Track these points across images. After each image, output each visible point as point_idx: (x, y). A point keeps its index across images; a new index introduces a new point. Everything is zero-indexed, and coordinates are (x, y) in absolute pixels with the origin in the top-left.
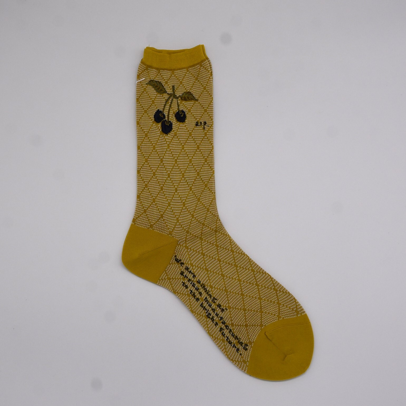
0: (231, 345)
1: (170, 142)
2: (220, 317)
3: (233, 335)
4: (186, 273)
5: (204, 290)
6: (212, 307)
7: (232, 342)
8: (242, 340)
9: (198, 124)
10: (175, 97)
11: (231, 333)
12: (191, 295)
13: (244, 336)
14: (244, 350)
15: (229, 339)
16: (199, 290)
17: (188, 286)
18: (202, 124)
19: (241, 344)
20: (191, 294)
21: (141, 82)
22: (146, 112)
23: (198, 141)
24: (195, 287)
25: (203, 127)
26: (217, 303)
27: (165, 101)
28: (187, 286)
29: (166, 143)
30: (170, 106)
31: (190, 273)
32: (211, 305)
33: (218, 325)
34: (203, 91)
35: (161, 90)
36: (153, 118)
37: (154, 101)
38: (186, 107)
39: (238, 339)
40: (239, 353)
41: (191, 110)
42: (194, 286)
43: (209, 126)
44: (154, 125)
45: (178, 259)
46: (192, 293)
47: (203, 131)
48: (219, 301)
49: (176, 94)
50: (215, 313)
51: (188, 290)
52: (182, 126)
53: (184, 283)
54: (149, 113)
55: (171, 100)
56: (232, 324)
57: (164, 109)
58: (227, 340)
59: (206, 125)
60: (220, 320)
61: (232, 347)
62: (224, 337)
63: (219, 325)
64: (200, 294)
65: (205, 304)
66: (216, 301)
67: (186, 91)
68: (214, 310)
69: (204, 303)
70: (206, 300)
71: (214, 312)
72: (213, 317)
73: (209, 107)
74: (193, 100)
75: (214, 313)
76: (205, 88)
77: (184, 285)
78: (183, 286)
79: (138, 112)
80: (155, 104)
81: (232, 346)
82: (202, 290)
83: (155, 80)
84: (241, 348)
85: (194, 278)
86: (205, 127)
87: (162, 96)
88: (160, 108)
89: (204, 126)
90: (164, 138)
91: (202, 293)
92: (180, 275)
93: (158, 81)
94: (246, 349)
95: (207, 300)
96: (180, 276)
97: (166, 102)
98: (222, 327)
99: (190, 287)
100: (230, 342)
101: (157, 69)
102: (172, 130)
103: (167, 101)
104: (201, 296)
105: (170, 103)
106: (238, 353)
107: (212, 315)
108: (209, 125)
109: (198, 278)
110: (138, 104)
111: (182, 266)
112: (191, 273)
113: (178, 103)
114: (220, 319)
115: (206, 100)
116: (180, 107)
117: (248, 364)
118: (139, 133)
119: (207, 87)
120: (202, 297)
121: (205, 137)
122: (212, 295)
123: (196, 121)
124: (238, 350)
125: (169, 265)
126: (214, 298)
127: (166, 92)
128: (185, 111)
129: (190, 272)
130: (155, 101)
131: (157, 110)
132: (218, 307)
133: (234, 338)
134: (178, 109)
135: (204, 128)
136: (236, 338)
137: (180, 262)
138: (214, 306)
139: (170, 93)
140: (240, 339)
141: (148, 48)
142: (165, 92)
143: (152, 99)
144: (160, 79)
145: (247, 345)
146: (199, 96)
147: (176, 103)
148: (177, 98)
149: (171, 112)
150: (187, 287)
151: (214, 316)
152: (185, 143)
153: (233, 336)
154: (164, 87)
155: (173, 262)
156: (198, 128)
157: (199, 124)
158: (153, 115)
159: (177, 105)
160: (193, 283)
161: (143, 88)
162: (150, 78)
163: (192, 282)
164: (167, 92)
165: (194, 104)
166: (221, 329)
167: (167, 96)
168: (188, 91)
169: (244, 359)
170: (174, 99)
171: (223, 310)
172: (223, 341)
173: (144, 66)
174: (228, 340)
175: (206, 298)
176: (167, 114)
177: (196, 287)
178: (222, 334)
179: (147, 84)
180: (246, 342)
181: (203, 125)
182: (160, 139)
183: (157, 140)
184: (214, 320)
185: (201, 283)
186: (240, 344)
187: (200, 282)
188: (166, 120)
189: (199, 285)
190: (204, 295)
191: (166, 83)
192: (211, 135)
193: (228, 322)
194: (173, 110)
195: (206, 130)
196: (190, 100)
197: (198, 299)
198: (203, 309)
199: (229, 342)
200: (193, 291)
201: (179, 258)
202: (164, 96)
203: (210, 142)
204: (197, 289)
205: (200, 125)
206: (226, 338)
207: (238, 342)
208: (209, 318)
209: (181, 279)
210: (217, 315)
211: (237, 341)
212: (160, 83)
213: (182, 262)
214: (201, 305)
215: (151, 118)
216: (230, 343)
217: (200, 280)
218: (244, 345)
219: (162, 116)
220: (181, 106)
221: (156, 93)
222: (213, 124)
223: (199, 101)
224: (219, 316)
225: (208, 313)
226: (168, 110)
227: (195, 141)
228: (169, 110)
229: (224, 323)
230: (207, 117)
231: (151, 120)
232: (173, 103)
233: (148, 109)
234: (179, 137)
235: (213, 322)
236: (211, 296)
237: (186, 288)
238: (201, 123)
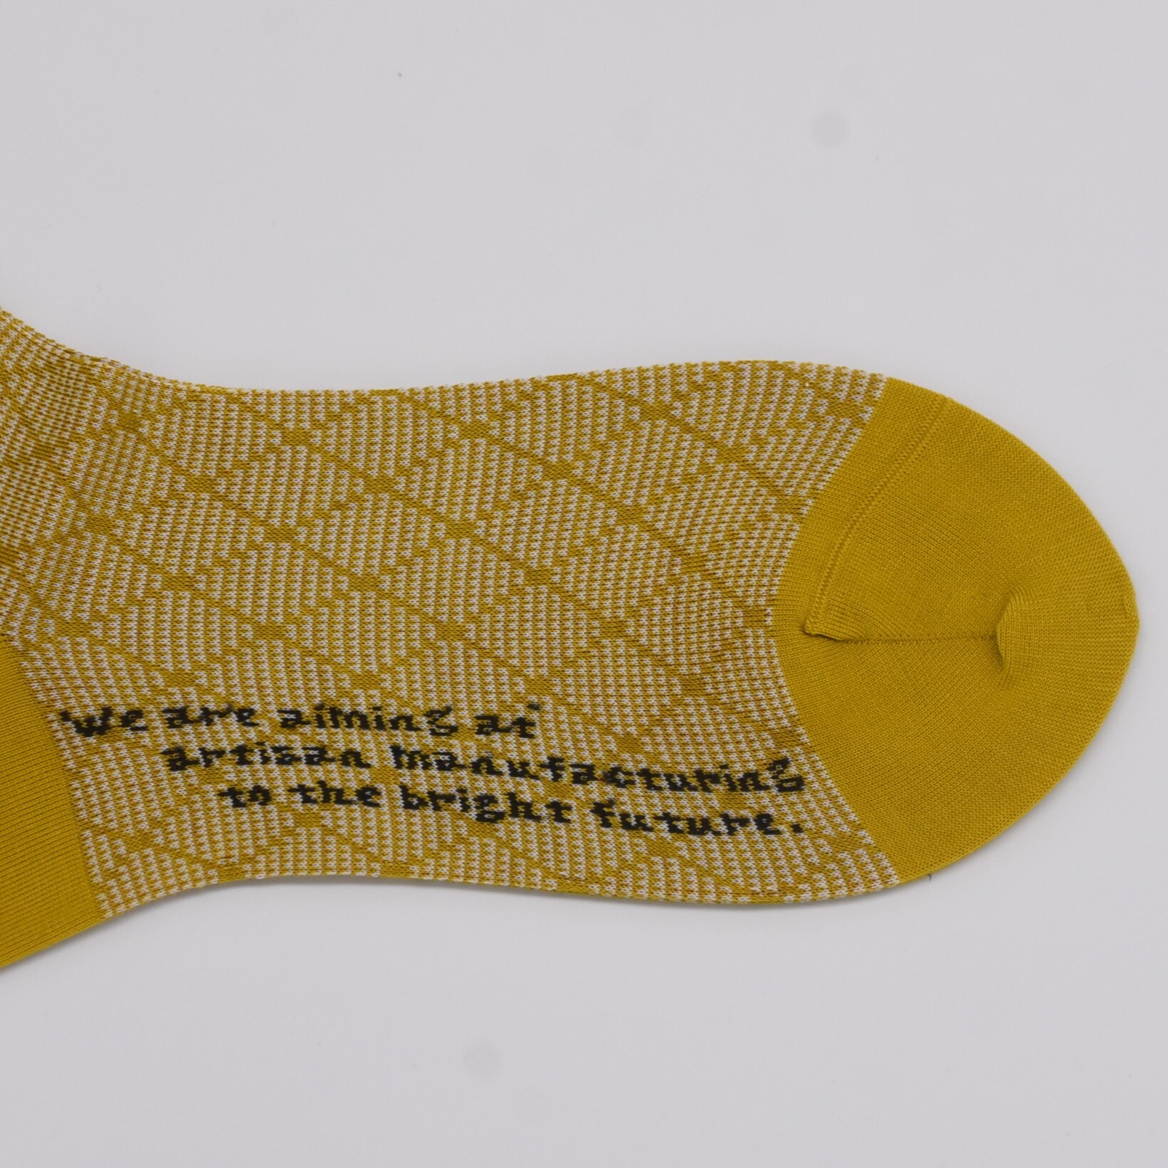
0: (717, 834)
2: (543, 766)
3: (680, 784)
4: (193, 740)
5: (350, 725)
6: (460, 761)
7: (704, 813)
8: (738, 767)
11: (664, 784)
12: (315, 807)
13: (727, 738)
14: (793, 797)
15: (678, 819)
16: (330, 754)
17: (264, 784)
19: (751, 781)
20: (315, 802)
24: (298, 759)
26: (468, 722)
28: (257, 789)
31: (210, 723)
32: (453, 758)
33: (569, 808)
39: (715, 778)
40: (782, 828)
42: (286, 758)
45: (90, 720)
46: (314, 795)
48: (464, 705)
50: (505, 769)
51: (283, 799)
53: (233, 793)
56: (628, 743)
58: (673, 829)
60: (557, 777)
61: (725, 838)
62: (651, 830)
63: (573, 803)
64: (353, 758)
65: (422, 781)
66: (451, 720)
68: (484, 766)
69: (407, 780)
70: (405, 759)
71: (492, 770)
72: (512, 796)
75: (500, 774)
77: (243, 799)
78: (243, 805)
81: (723, 829)
82: (343, 739)
84: (766, 801)
85: (253, 725)
91: (357, 746)
92: (177, 774)
94: (798, 784)
95: (412, 755)
96: (180, 782)
98: (596, 797)
99: (278, 778)
100: (699, 825)
104: (368, 766)
106: (777, 832)
107: (498, 795)
109: (273, 707)
111: (144, 728)
112: (216, 719)
114: (548, 774)
117: (869, 840)
120: (375, 762)
122: (408, 711)
124: (764, 822)
125: (76, 784)
126: (430, 714)
129: (207, 716)
132: (487, 734)
133: (695, 789)
136: (705, 780)
137: (113, 721)
138: (465, 748)
140: (725, 767)
145: (784, 763)
150: (262, 795)
151: (510, 787)
153: (681, 789)
155: (81, 752)
160: (276, 750)
163: (263, 752)
166: (602, 811)
169: (829, 831)
171: (523, 727)
172: (661, 849)
174: (681, 825)
175: (397, 751)
177: (300, 753)
178: (627, 826)
180: (761, 754)
184: (528, 806)
185: (306, 710)
186: (745, 789)
187: (298, 713)
189: (307, 729)
190: (375, 746)
193: (597, 753)
197: (367, 796)
198: (437, 808)
199: (693, 830)
200: (309, 783)
201: (92, 711)
204: (319, 756)
206: (664, 826)
207: (732, 787)
208: (500, 816)
209: (198, 791)
210: (521, 770)
211: (720, 788)
213: (122, 710)
214: (408, 805)
216: (700, 827)
217: (290, 707)
218: (767, 774)
224: (533, 768)
225: (473, 804)
229: (584, 775)
235: (538, 819)
236: (408, 719)
237: (263, 804)
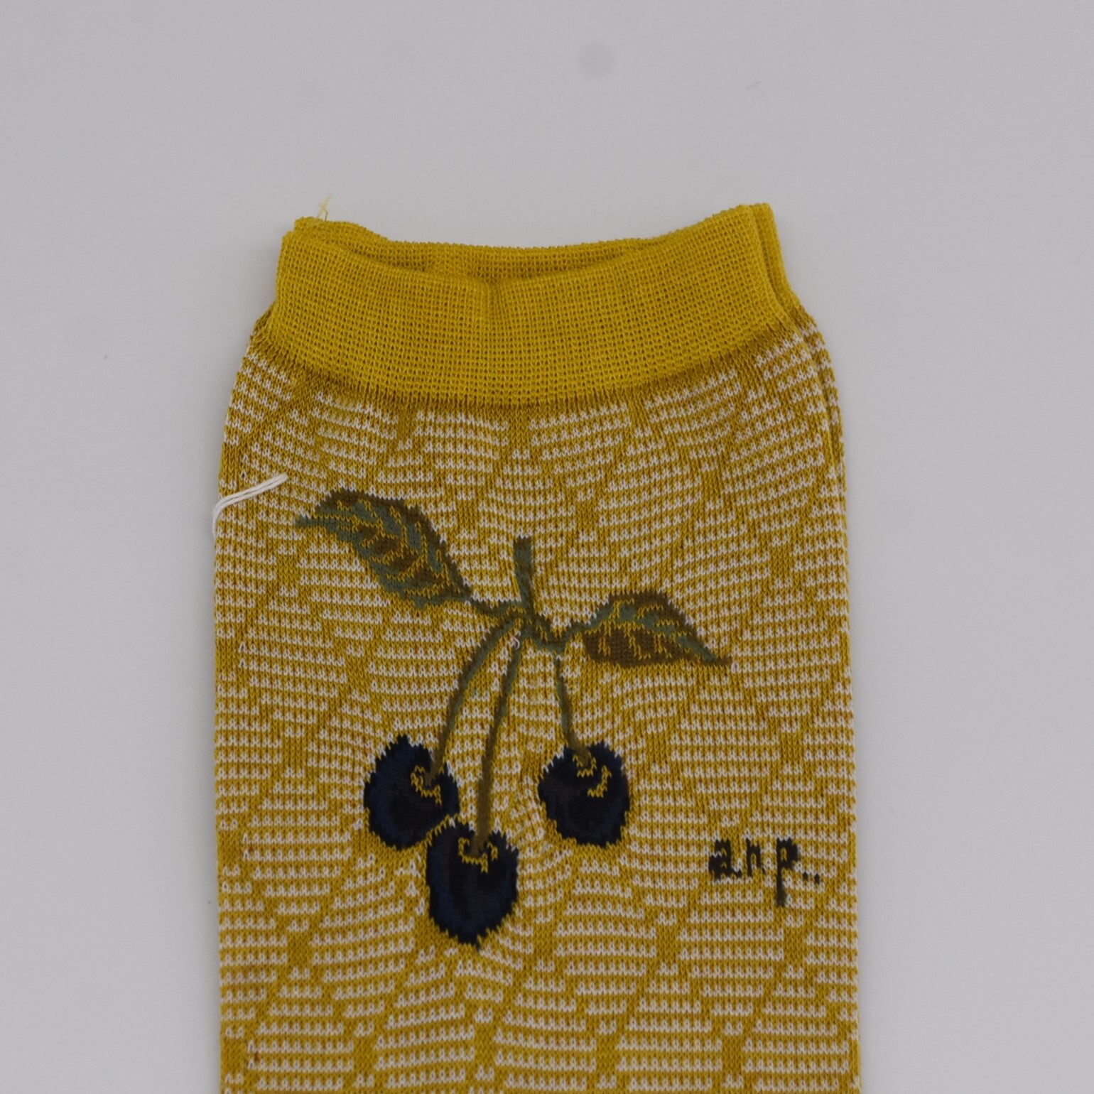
1: (500, 1012)
9: (728, 859)
10: (536, 635)
18: (759, 864)
21: (251, 508)
22: (294, 754)
23: (734, 1001)
25: (770, 883)
27: (455, 670)
29: (467, 1021)
30: (500, 707)
34: (766, 586)
35: (425, 576)
36: (360, 809)
37: (364, 662)
38: (628, 716)
41: (675, 740)
43: (817, 879)
44: (361, 865)
47: (770, 918)
49: (546, 611)
52: (602, 878)
54: (324, 764)
55: (504, 655)
57: (444, 736)
59: (799, 867)
67: (626, 582)
73: (818, 723)
74: (689, 658)
76: (781, 564)
79: (233, 757)
80: (374, 688)
83: (372, 491)
86: (788, 883)
87: (427, 621)
88: (418, 723)
89: (779, 880)
90: (450, 973)
93: (400, 505)
97: (464, 678)
101: (392, 402)
102: (518, 912)
103: (471, 666)
105: (496, 687)
108: (822, 871)
110: (232, 692)
113: (561, 681)
115: (793, 663)
116: (577, 719)
118: (234, 934)
119: (798, 550)
121: (790, 974)
123: (717, 837)
127: (468, 591)
128: (619, 751)
130: (372, 669)
131: (391, 738)
134: (568, 733)
135: (780, 895)
139: (500, 598)
141: (307, 228)
142: (457, 591)
143: (350, 651)
144: (415, 486)
146: (736, 625)
147: (551, 683)
148: (557, 642)
149: (510, 760)
152: (624, 1020)
154: (444, 548)
156: (730, 891)
157: (739, 864)
158: (360, 782)
159: (552, 701)
161: (272, 561)
162: (334, 476)
164: (476, 596)
165: (692, 694)
167: (469, 628)
168: (646, 582)
170: (530, 654)
173: (283, 377)
176: (471, 778)
179: (302, 524)
181: (769, 865)
182: (412, 981)
183: (391, 988)
188: (463, 830)
191: (467, 516)
192: (839, 952)
194: (525, 740)
195: (795, 913)
196: (658, 659)
202: (446, 626)
203: (834, 1010)
205: (750, 873)
212: (413, 516)
215: (336, 806)
219: (436, 792)
220: (590, 707)
221: (378, 602)
222: (851, 863)
223: (734, 669)
226: (480, 746)
227: (704, 1002)
228: (491, 742)
230: (800, 803)
231: (336, 821)
232: (523, 683)
233: (312, 732)
234: (570, 972)
238: (754, 850)
